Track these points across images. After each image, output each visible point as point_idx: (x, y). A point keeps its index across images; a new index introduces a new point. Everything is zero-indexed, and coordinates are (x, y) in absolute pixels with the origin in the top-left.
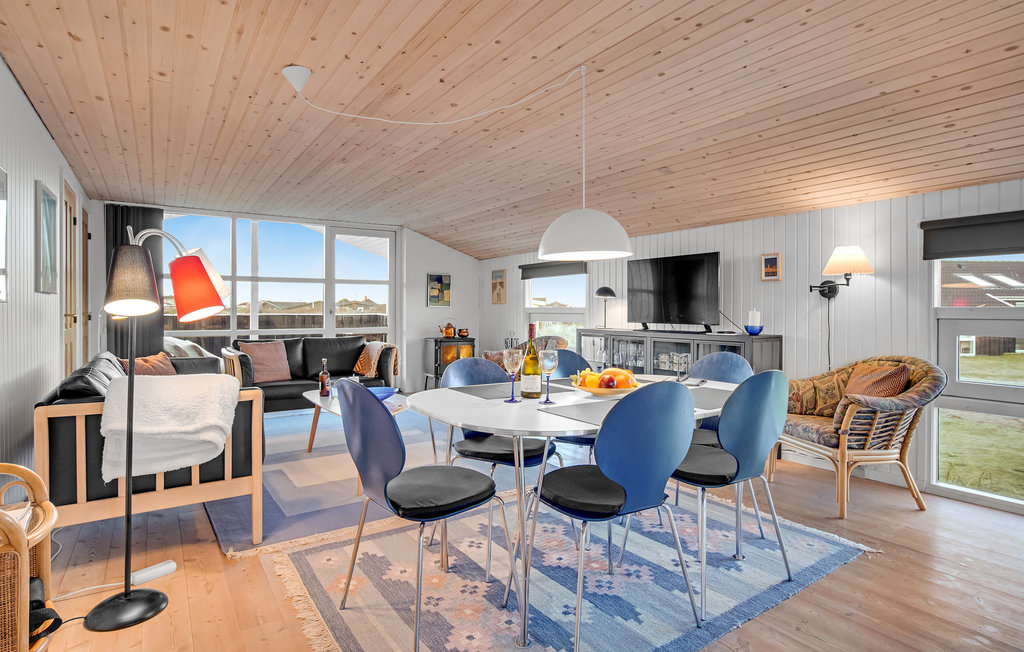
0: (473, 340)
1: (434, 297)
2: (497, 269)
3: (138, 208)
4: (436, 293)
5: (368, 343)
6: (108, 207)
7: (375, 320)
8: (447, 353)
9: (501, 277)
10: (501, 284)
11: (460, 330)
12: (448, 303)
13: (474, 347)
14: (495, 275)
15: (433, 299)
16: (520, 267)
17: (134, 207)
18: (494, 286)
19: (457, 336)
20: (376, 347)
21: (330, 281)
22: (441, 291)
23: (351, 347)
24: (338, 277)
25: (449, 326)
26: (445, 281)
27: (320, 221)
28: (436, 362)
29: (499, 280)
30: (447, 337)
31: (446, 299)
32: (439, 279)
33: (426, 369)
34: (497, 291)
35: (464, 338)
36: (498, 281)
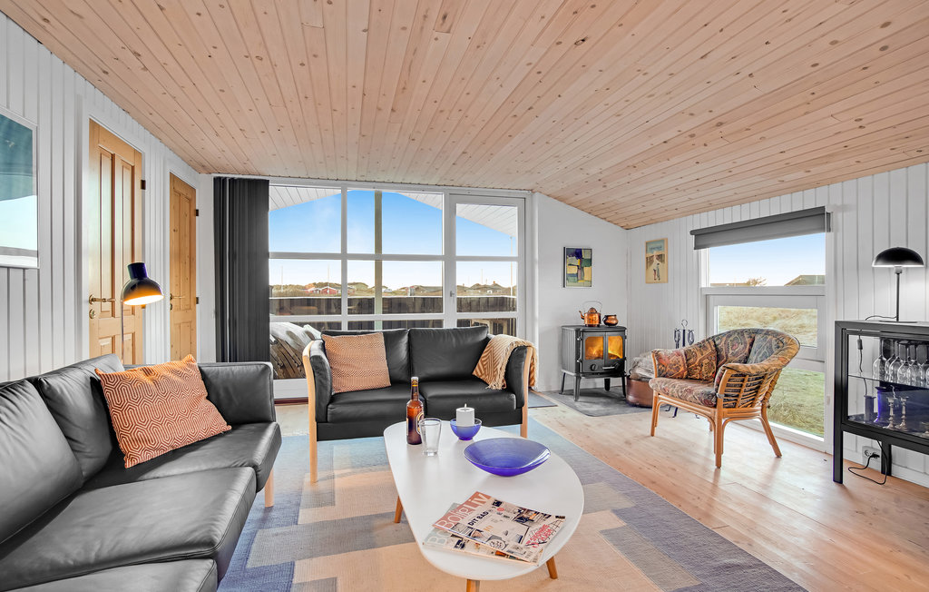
0: (623, 330)
1: (572, 275)
2: (653, 238)
3: (244, 180)
4: (574, 270)
5: (492, 336)
6: (215, 179)
7: (502, 304)
8: (592, 346)
9: (659, 248)
10: (660, 257)
11: (607, 317)
12: (590, 284)
13: (624, 338)
14: (649, 246)
15: (570, 278)
16: (692, 233)
17: (240, 179)
18: (649, 261)
19: (603, 323)
20: (503, 344)
21: (450, 260)
22: (580, 268)
23: (470, 340)
24: (459, 253)
25: (592, 312)
26: (585, 256)
27: (436, 187)
28: (577, 357)
29: (656, 253)
30: (590, 326)
31: (586, 278)
32: (578, 253)
33: (563, 365)
34: (654, 266)
35: (610, 325)
36: (656, 255)
